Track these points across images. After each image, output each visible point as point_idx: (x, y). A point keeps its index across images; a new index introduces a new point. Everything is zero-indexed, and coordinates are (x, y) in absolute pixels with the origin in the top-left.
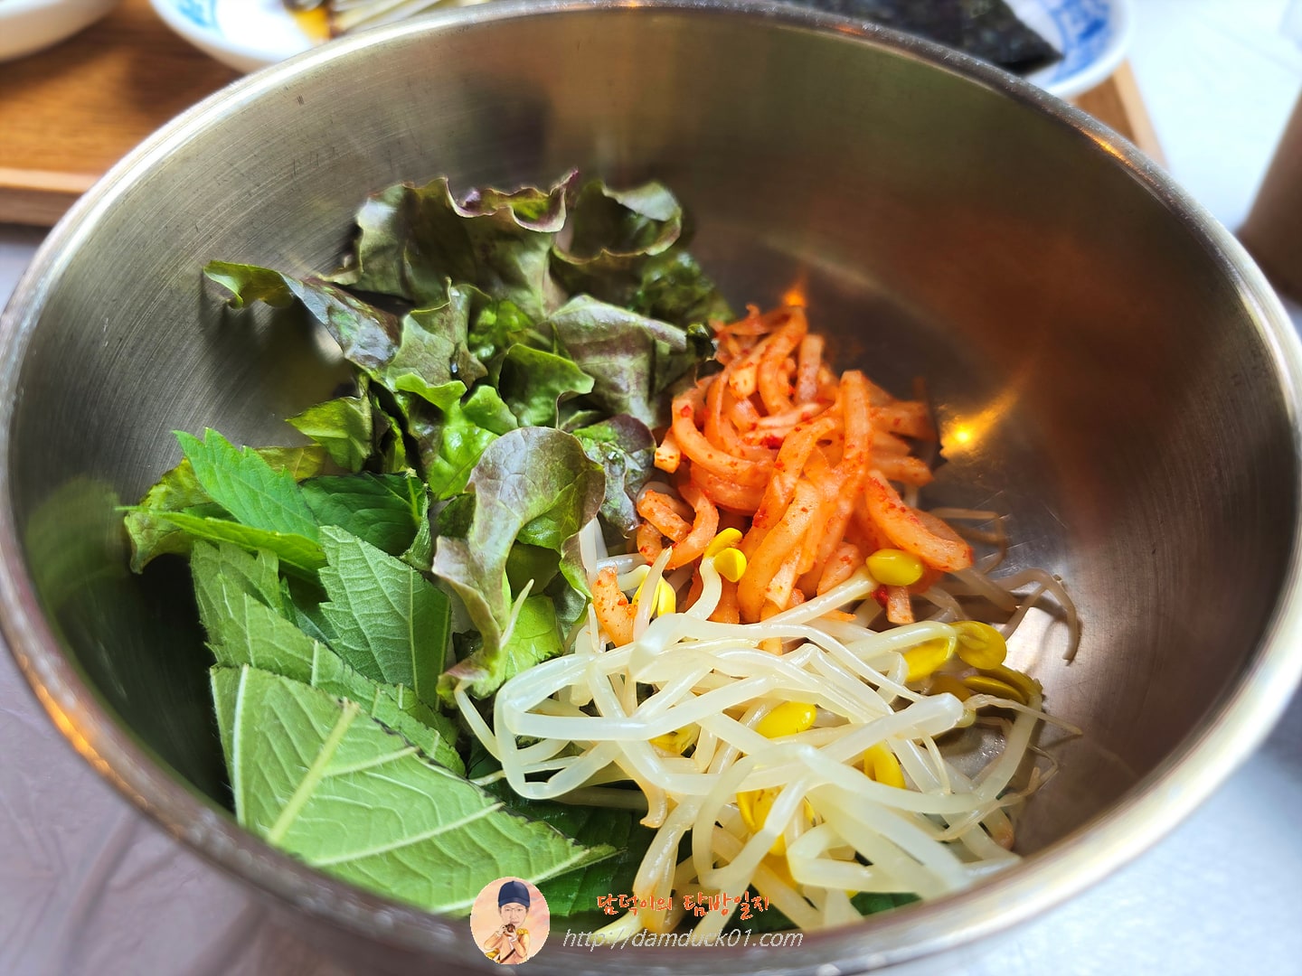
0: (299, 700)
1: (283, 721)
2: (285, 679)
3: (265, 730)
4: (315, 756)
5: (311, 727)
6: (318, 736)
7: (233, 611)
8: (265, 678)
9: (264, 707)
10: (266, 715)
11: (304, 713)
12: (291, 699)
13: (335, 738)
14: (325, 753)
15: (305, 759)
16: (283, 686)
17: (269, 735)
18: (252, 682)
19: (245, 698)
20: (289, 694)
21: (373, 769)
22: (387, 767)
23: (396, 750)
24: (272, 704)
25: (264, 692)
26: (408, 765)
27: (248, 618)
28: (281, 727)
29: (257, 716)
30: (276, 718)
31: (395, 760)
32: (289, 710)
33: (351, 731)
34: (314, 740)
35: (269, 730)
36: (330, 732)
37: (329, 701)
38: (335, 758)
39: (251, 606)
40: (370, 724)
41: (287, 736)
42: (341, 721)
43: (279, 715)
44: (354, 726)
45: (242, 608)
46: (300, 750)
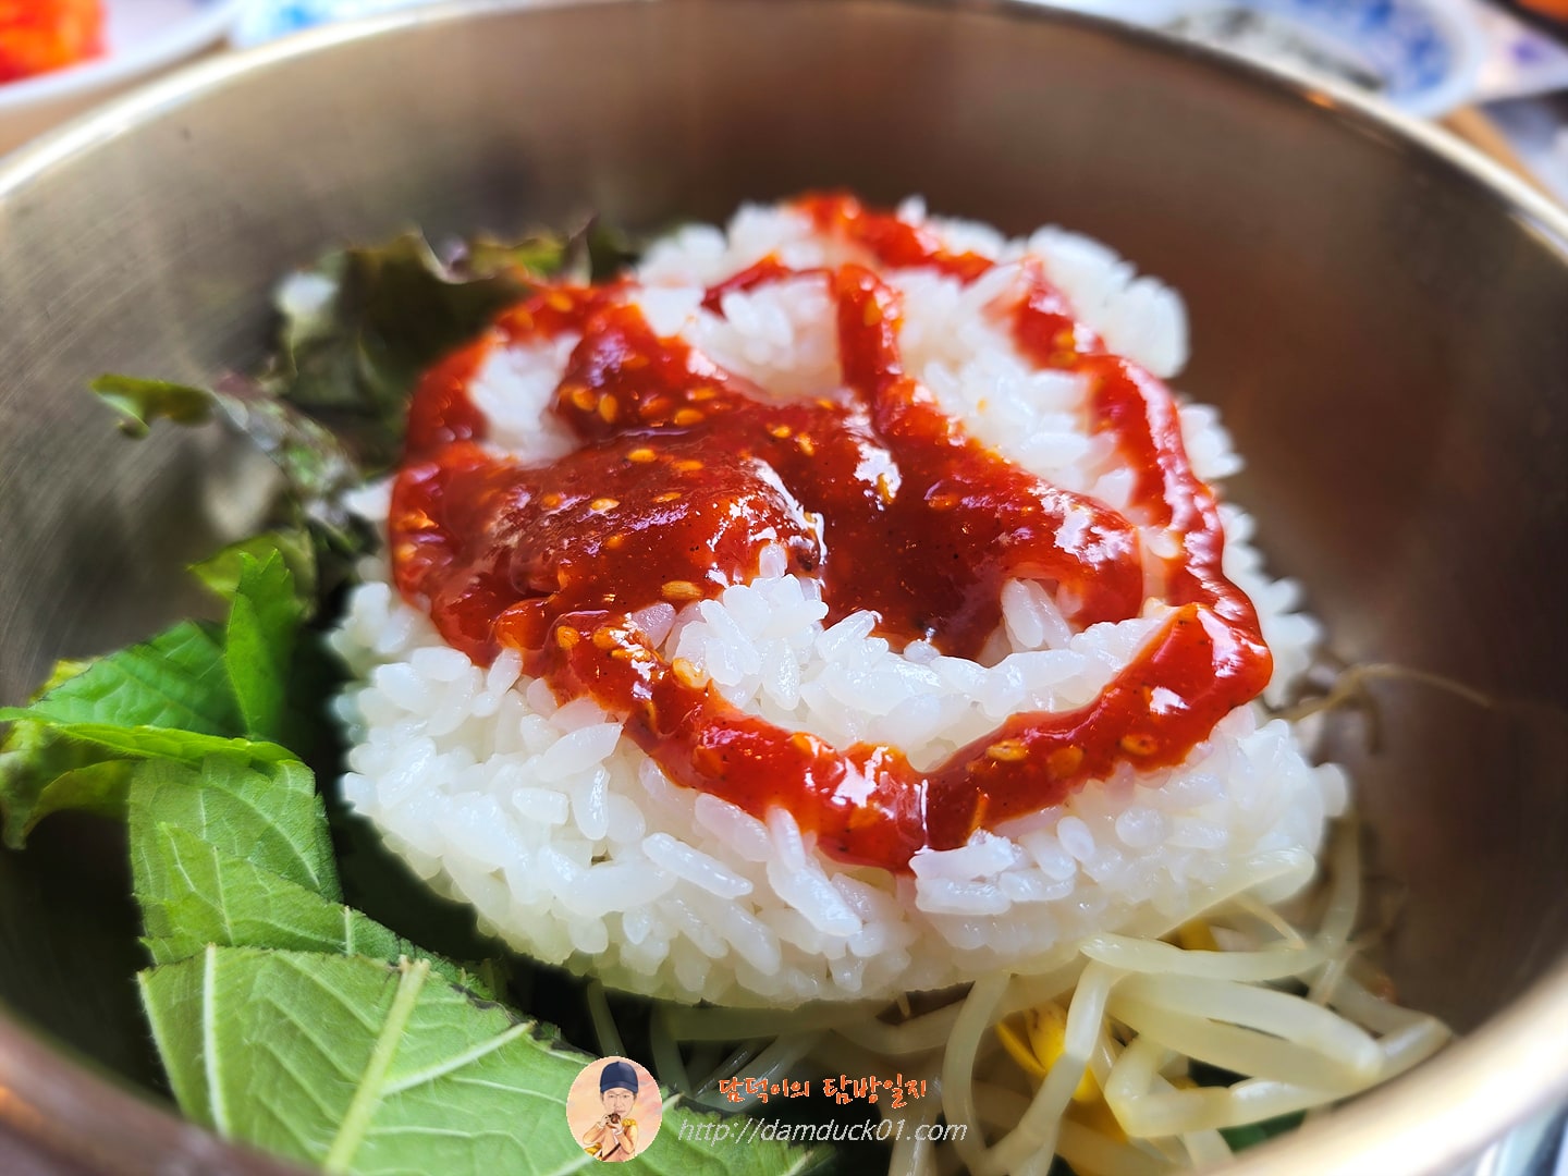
0: (318, 978)
1: (294, 1016)
2: (284, 955)
3: (263, 1040)
4: (366, 1061)
5: (350, 1016)
6: (364, 1027)
7: (194, 881)
8: (248, 958)
9: (255, 1006)
10: (260, 1016)
11: (331, 997)
12: (301, 980)
13: (395, 1029)
14: (383, 1051)
15: (347, 1070)
16: (282, 965)
17: (271, 1046)
18: (225, 971)
19: (217, 998)
20: (295, 974)
21: (463, 1070)
22: (487, 1063)
23: (499, 1034)
24: (268, 996)
25: (250, 982)
26: (518, 1055)
27: (222, 887)
28: (292, 1028)
29: (245, 1021)
30: (280, 1015)
31: (500, 1049)
32: (300, 998)
33: (420, 1010)
34: (358, 1038)
35: (269, 1038)
36: (385, 1017)
37: (374, 969)
38: (400, 1061)
39: (226, 866)
40: (448, 995)
41: (307, 1041)
42: (401, 995)
43: (285, 1010)
44: (424, 1001)
45: (209, 873)
46: (334, 1057)
